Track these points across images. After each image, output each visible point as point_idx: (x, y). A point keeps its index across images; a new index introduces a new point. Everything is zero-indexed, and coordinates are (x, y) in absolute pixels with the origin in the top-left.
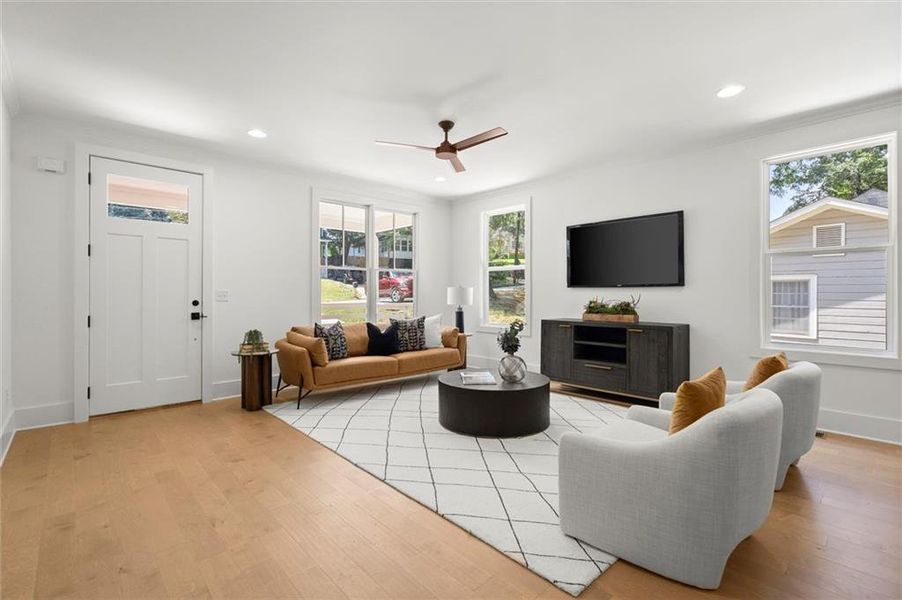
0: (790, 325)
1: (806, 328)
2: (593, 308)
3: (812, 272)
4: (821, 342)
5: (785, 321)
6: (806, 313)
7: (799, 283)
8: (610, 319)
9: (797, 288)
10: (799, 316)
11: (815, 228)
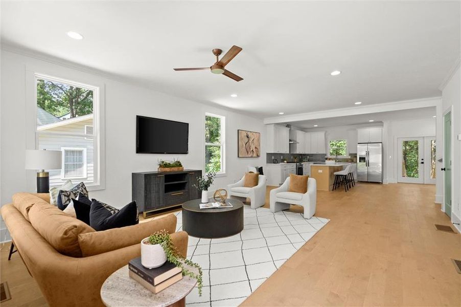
0: (73, 172)
1: (81, 173)
2: (164, 165)
3: (84, 147)
4: (88, 179)
5: (70, 171)
6: (81, 166)
7: (77, 151)
8: (174, 170)
9: (75, 154)
10: (77, 168)
11: (86, 126)
